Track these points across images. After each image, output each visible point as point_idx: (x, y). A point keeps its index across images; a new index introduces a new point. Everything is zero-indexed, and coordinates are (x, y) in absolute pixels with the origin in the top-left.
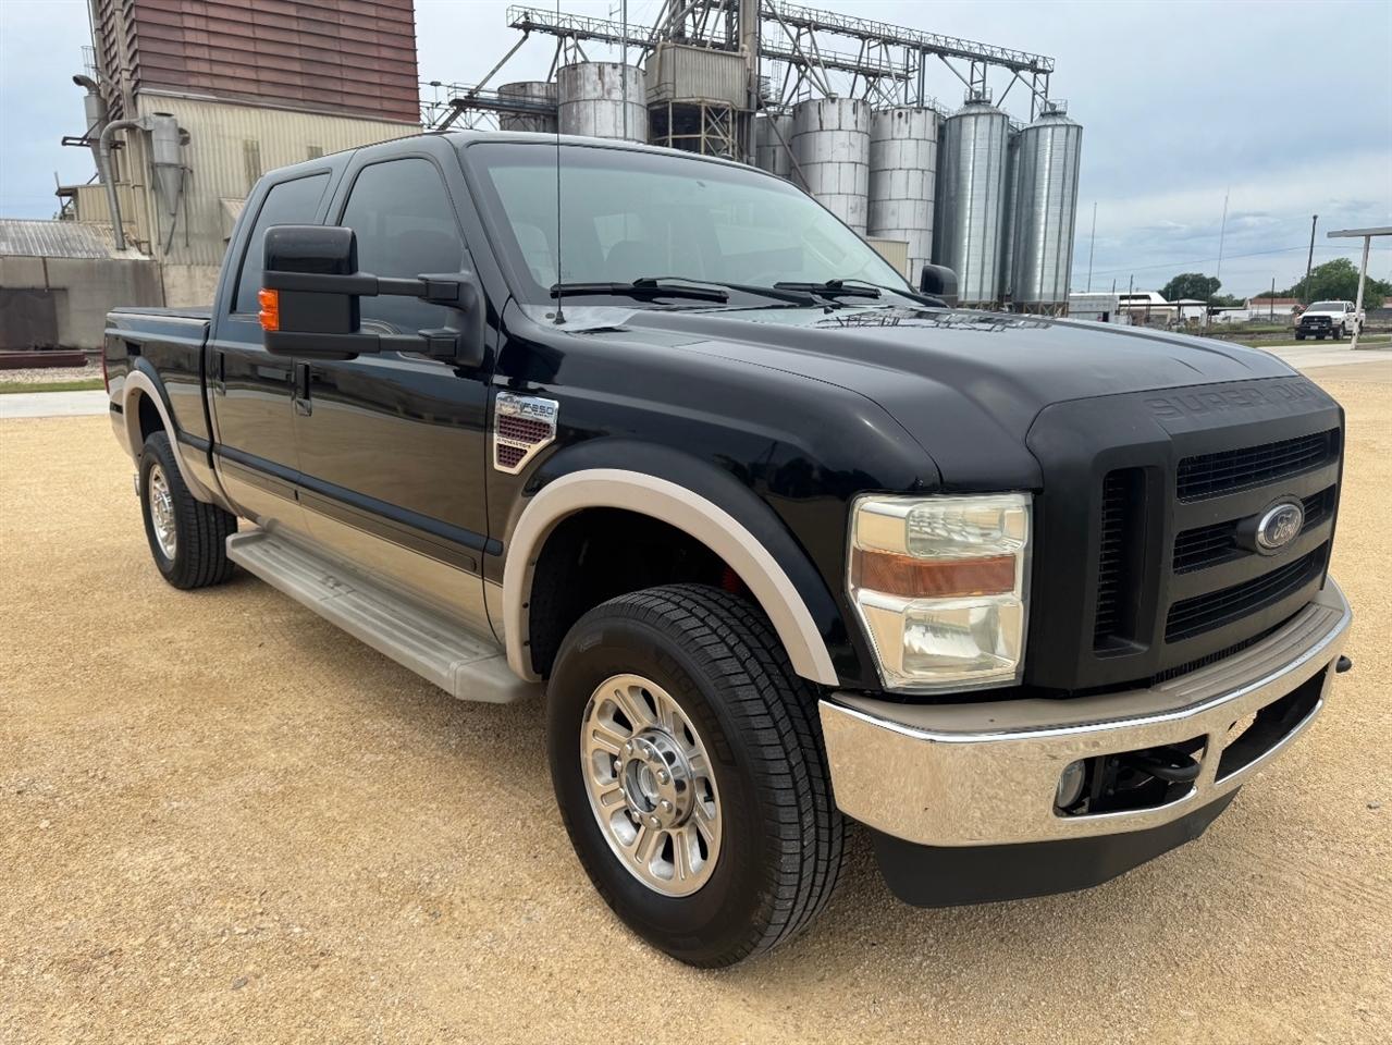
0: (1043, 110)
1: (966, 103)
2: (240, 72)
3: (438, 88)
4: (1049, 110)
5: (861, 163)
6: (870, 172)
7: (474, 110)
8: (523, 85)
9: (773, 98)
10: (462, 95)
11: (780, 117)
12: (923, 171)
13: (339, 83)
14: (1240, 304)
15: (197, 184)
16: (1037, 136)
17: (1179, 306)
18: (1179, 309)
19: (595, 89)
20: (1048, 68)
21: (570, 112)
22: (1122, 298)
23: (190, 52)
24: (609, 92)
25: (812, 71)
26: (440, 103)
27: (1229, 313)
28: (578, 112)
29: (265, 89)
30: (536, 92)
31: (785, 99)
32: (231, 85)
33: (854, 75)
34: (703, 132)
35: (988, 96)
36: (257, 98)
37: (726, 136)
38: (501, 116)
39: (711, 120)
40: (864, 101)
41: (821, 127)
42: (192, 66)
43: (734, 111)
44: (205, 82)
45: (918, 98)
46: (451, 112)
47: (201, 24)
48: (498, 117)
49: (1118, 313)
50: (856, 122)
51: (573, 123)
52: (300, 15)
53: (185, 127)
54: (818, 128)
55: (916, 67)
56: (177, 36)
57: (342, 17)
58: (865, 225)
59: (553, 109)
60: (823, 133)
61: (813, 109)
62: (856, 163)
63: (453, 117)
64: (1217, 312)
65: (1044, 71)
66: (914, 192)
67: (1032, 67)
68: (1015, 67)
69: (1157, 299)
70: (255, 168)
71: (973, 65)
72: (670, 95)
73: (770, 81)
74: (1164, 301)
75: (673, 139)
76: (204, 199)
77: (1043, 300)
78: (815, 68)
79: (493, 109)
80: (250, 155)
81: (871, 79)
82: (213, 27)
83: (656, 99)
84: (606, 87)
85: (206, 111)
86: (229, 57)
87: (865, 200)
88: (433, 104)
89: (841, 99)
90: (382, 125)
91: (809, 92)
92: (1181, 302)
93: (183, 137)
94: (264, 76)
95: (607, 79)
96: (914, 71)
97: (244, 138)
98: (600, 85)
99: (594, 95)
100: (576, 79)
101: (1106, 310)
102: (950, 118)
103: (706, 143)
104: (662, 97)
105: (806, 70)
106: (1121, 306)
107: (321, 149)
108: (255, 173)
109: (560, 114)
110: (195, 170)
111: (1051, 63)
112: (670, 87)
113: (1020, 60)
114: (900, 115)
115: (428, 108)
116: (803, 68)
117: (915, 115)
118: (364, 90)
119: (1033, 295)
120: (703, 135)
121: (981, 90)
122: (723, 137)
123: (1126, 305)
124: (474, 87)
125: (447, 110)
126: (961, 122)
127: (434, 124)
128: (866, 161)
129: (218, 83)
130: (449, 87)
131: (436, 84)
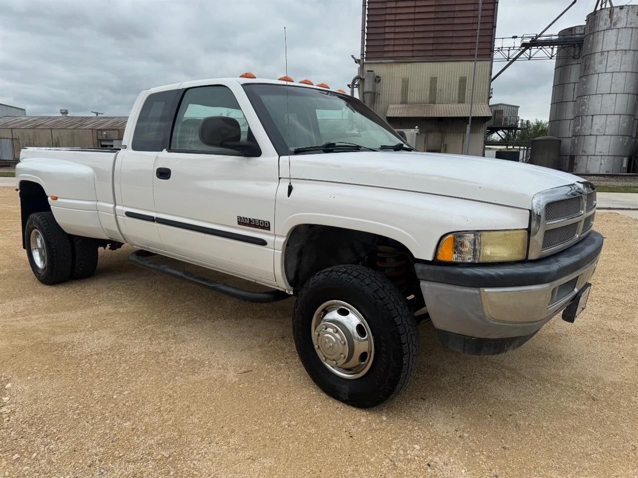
2: (406, 48)
7: (534, 47)
8: (571, 29)
10: (528, 41)
13: (450, 45)
15: (381, 99)
19: (605, 24)
21: (589, 39)
23: (386, 43)
24: (615, 24)
26: (514, 47)
28: (593, 39)
29: (415, 54)
30: (577, 32)
32: (401, 54)
36: (412, 58)
42: (386, 49)
44: (390, 55)
46: (521, 50)
47: (392, 30)
51: (589, 46)
52: (436, 17)
53: (379, 75)
56: (382, 37)
57: (456, 13)
59: (582, 39)
70: (406, 90)
76: (383, 105)
79: (547, 45)
80: (404, 84)
82: (397, 30)
84: (613, 22)
85: (389, 67)
86: (401, 42)
88: (510, 48)
90: (468, 62)
93: (377, 79)
94: (415, 48)
95: (615, 16)
97: (403, 77)
98: (610, 21)
99: (605, 27)
100: (595, 20)
107: (437, 78)
108: (405, 92)
109: (584, 41)
110: (381, 94)
115: (508, 50)
118: (461, 47)
124: (536, 36)
127: (510, 58)
129: (395, 54)
130: (522, 37)
131: (515, 37)
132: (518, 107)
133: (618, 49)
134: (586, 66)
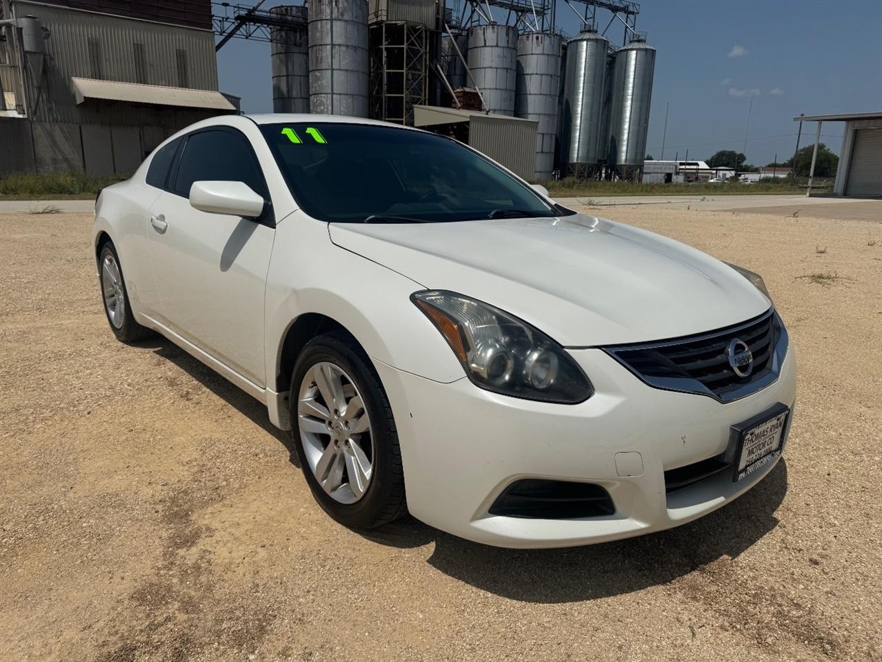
0: (632, 38)
1: (581, 32)
3: (228, 7)
4: (635, 39)
5: (511, 69)
6: (517, 75)
7: (252, 23)
8: (286, 8)
9: (454, 23)
10: (243, 13)
11: (460, 37)
12: (551, 76)
14: (756, 171)
16: (627, 56)
17: (717, 170)
18: (717, 173)
20: (636, 11)
21: (317, 27)
22: (681, 164)
24: (342, 14)
25: (480, 6)
26: (228, 18)
27: (747, 176)
28: (321, 28)
29: (103, 3)
30: (294, 13)
31: (463, 25)
33: (509, 10)
34: (405, 44)
35: (595, 28)
36: (99, 9)
37: (421, 47)
38: (271, 28)
39: (411, 36)
40: (515, 28)
41: (485, 44)
43: (426, 31)
45: (550, 28)
46: (236, 24)
48: (268, 29)
49: (677, 173)
50: (508, 41)
51: (318, 35)
53: (46, 27)
54: (483, 44)
55: (550, 7)
58: (513, 110)
59: (306, 25)
60: (486, 48)
61: (480, 32)
62: (507, 69)
63: (237, 28)
64: (740, 175)
65: (633, 13)
66: (545, 90)
67: (625, 10)
68: (615, 9)
69: (703, 165)
70: (96, 57)
71: (587, 7)
72: (384, 18)
73: (453, 12)
74: (708, 168)
75: (385, 48)
77: (627, 163)
78: (482, 5)
79: (265, 24)
80: (93, 48)
81: (520, 13)
83: (375, 20)
84: (340, 11)
87: (513, 94)
88: (223, 18)
89: (499, 25)
90: (185, 30)
91: (479, 20)
92: (719, 168)
93: (45, 34)
95: (340, 6)
96: (548, 9)
98: (336, 9)
100: (320, 5)
101: (671, 172)
102: (570, 42)
103: (407, 51)
104: (379, 19)
105: (476, 6)
106: (680, 169)
107: (144, 45)
108: (97, 61)
109: (309, 28)
110: (55, 59)
111: (638, 7)
112: (384, 13)
113: (618, 5)
114: (537, 38)
115: (220, 21)
116: (475, 4)
117: (547, 38)
118: (172, 5)
119: (621, 161)
120: (405, 46)
121: (591, 24)
122: (418, 47)
123: (683, 169)
124: (251, 8)
125: (233, 23)
126: (577, 44)
127: (224, 32)
128: (514, 68)
130: (235, 7)
131: (225, 5)
132: (240, 99)
133: (349, 44)
134: (317, 58)
